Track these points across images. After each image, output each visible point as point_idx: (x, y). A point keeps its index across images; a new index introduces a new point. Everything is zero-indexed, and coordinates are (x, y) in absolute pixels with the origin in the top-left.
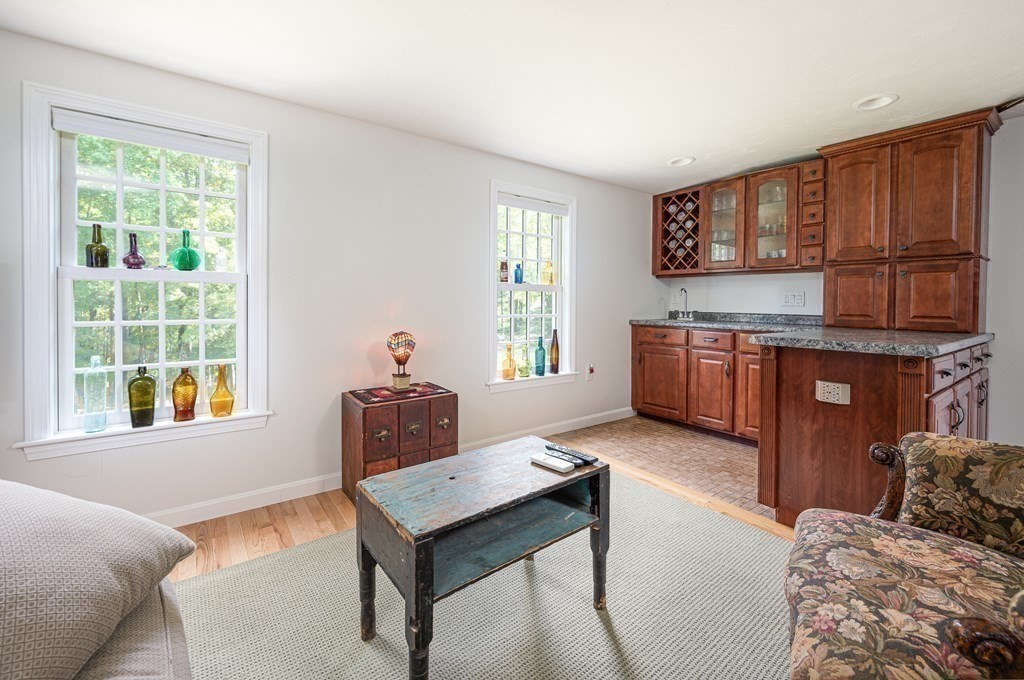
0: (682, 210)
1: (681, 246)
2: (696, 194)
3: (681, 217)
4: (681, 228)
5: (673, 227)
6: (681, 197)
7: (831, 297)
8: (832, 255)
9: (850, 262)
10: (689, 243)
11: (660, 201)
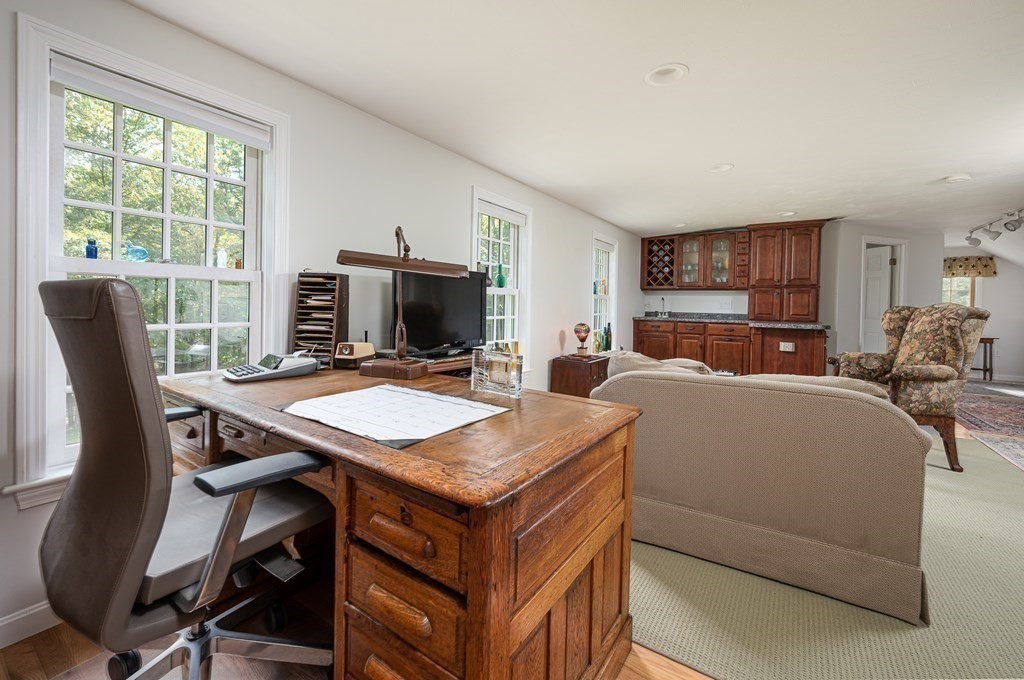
0: (661, 249)
1: (661, 271)
2: (672, 241)
3: (661, 253)
4: (661, 260)
5: (655, 259)
6: (661, 242)
7: (752, 304)
8: (752, 282)
9: (762, 287)
10: (667, 270)
11: (646, 243)
